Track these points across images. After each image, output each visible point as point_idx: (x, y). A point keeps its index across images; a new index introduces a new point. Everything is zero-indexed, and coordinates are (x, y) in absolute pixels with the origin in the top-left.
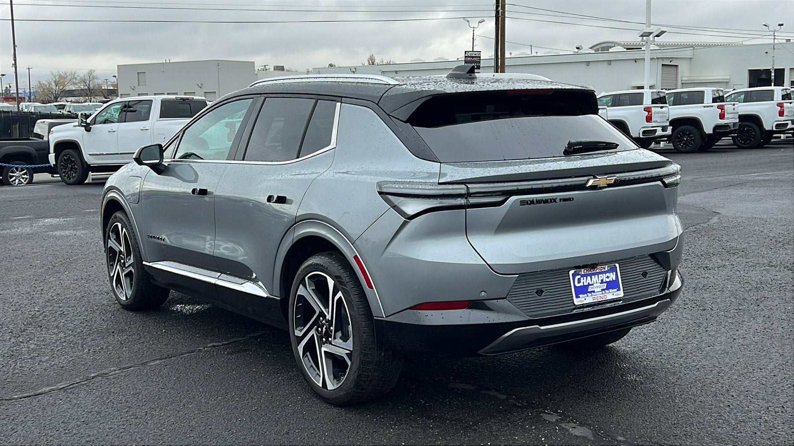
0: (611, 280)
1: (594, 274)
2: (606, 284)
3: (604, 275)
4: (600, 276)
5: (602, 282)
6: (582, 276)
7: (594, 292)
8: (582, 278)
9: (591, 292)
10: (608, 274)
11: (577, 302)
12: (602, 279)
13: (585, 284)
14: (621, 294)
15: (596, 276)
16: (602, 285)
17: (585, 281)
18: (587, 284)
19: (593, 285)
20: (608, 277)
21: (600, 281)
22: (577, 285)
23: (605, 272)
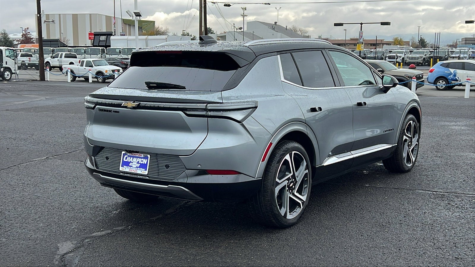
0: (144, 163)
1: (135, 157)
2: (139, 164)
3: (141, 159)
4: (138, 159)
5: (138, 163)
6: (129, 156)
7: (132, 166)
8: (128, 157)
9: (130, 166)
10: (143, 160)
11: (121, 169)
12: (138, 161)
13: (129, 161)
14: (146, 173)
15: (136, 158)
16: (137, 164)
17: (129, 160)
18: (130, 161)
19: (132, 162)
20: (142, 161)
21: (137, 162)
22: (125, 160)
23: (141, 158)
